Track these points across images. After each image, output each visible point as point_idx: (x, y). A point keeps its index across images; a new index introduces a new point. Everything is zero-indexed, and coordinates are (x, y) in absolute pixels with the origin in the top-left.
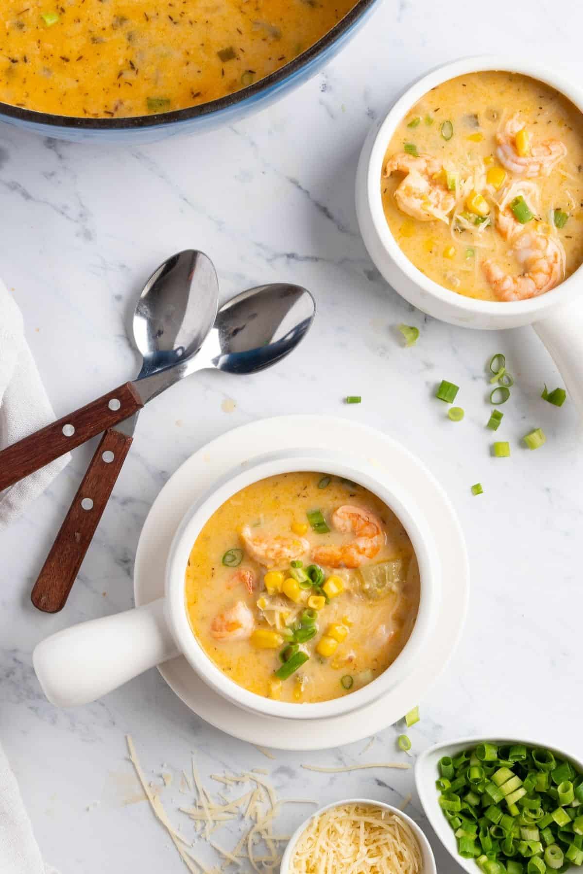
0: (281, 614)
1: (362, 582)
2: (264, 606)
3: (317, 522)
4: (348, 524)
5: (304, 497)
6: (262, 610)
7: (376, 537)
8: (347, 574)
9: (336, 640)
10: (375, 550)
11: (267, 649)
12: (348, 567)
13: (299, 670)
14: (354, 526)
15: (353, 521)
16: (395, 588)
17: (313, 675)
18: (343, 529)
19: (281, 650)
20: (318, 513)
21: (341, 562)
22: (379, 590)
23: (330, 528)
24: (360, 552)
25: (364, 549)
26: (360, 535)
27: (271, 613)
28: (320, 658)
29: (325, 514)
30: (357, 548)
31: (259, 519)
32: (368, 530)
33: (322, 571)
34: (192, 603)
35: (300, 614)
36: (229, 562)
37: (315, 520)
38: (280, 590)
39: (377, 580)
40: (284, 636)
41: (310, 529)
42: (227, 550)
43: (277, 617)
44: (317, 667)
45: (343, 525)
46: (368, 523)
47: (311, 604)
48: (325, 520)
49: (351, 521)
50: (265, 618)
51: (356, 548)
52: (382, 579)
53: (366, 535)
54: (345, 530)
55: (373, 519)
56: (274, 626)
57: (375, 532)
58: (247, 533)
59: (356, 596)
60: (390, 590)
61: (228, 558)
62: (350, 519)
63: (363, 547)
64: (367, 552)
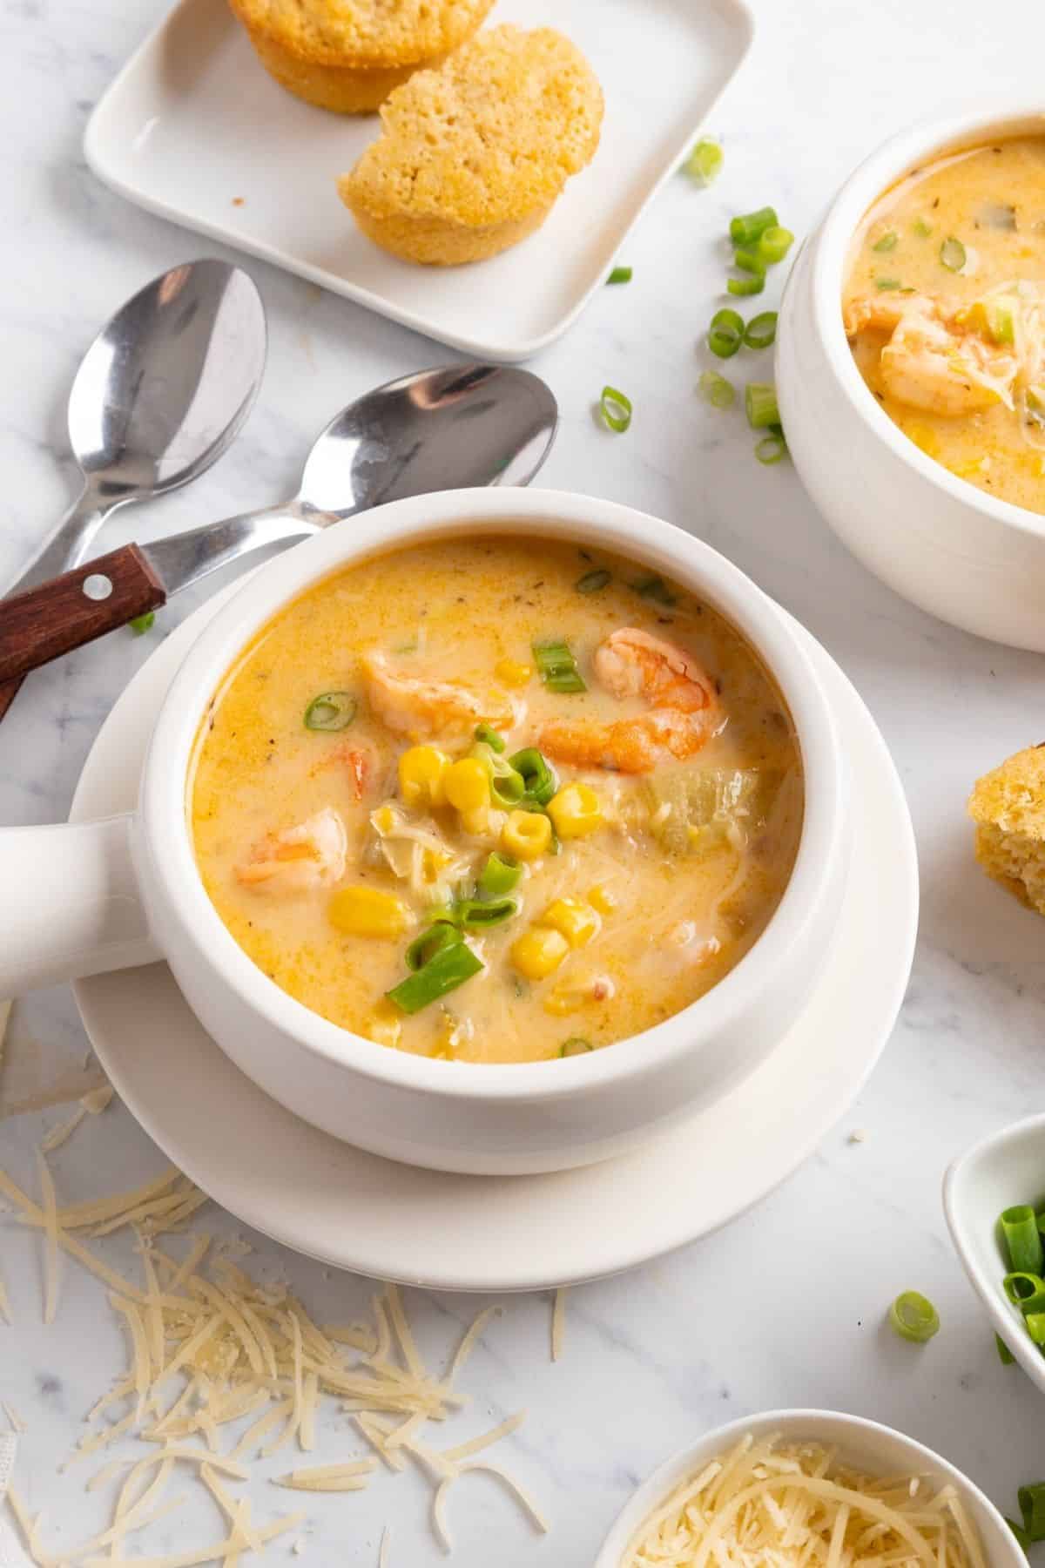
0: (428, 853)
1: (653, 807)
2: (387, 826)
3: (555, 666)
4: (635, 676)
5: (530, 604)
6: (382, 835)
7: (700, 713)
8: (614, 786)
9: (566, 935)
10: (697, 743)
11: (374, 936)
12: (618, 770)
13: (451, 1000)
14: (647, 679)
15: (646, 674)
16: (734, 832)
17: (487, 1021)
18: (618, 683)
19: (410, 941)
20: (562, 647)
21: (607, 756)
22: (694, 830)
23: (587, 686)
24: (656, 739)
25: (668, 733)
26: (661, 704)
27: (403, 845)
28: (518, 978)
29: (578, 650)
30: (650, 728)
31: (415, 637)
32: (680, 694)
33: (555, 775)
34: (203, 814)
35: (479, 865)
36: (322, 722)
37: (552, 661)
38: (434, 789)
39: (692, 803)
40: (424, 906)
41: (538, 679)
42: (313, 698)
43: (418, 859)
44: (502, 1001)
45: (621, 675)
46: (683, 679)
47: (514, 836)
48: (576, 663)
49: (641, 670)
50: (382, 857)
51: (647, 728)
52: (706, 802)
53: (676, 705)
54: (624, 689)
55: (694, 673)
56: (404, 883)
57: (700, 702)
58: (379, 660)
59: (631, 840)
60: (725, 844)
61: (320, 715)
62: (638, 665)
63: (664, 729)
64: (674, 741)
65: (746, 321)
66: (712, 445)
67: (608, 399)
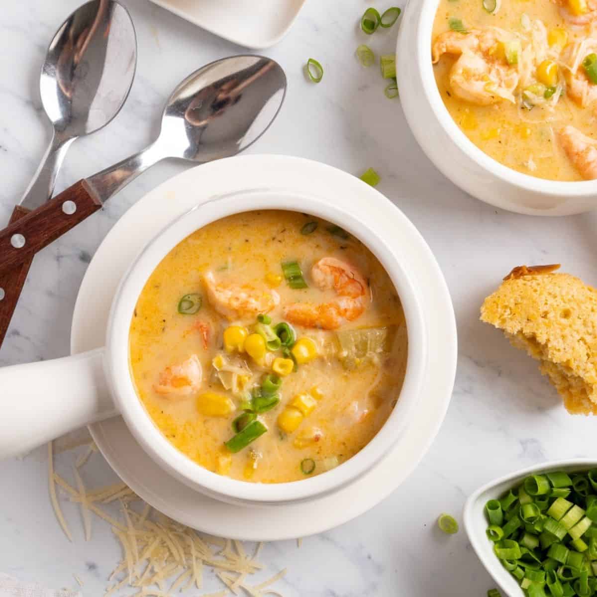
0: (239, 377)
1: (339, 348)
2: (220, 366)
3: (293, 275)
4: (330, 279)
5: (280, 241)
6: (218, 370)
7: (360, 298)
8: (321, 337)
9: (301, 412)
10: (358, 313)
11: (217, 416)
12: (323, 328)
13: (253, 444)
14: (336, 282)
15: (335, 277)
16: (376, 360)
17: (269, 452)
18: (322, 284)
19: (234, 418)
20: (295, 264)
21: (318, 323)
22: (358, 360)
23: (308, 284)
24: (339, 313)
25: (346, 310)
26: (342, 294)
27: (228, 374)
28: (281, 433)
29: (303, 265)
30: (337, 308)
31: (226, 263)
32: (351, 288)
33: (294, 332)
34: (136, 359)
35: (262, 379)
36: (186, 309)
37: (290, 272)
38: (240, 349)
39: (357, 347)
40: (239, 401)
41: (284, 282)
42: (182, 297)
43: (234, 380)
44: (275, 443)
45: (324, 280)
46: (353, 281)
47: (277, 368)
48: (302, 273)
49: (333, 277)
50: (219, 380)
51: (336, 308)
52: (362, 348)
53: (349, 294)
54: (324, 286)
55: (358, 278)
56: (230, 390)
57: (360, 292)
58: (210, 277)
59: (329, 364)
60: (370, 362)
61: (185, 305)
62: (331, 274)
63: (344, 308)
64: (348, 314)
65: (381, 13)
66: (363, 88)
67: (310, 63)
